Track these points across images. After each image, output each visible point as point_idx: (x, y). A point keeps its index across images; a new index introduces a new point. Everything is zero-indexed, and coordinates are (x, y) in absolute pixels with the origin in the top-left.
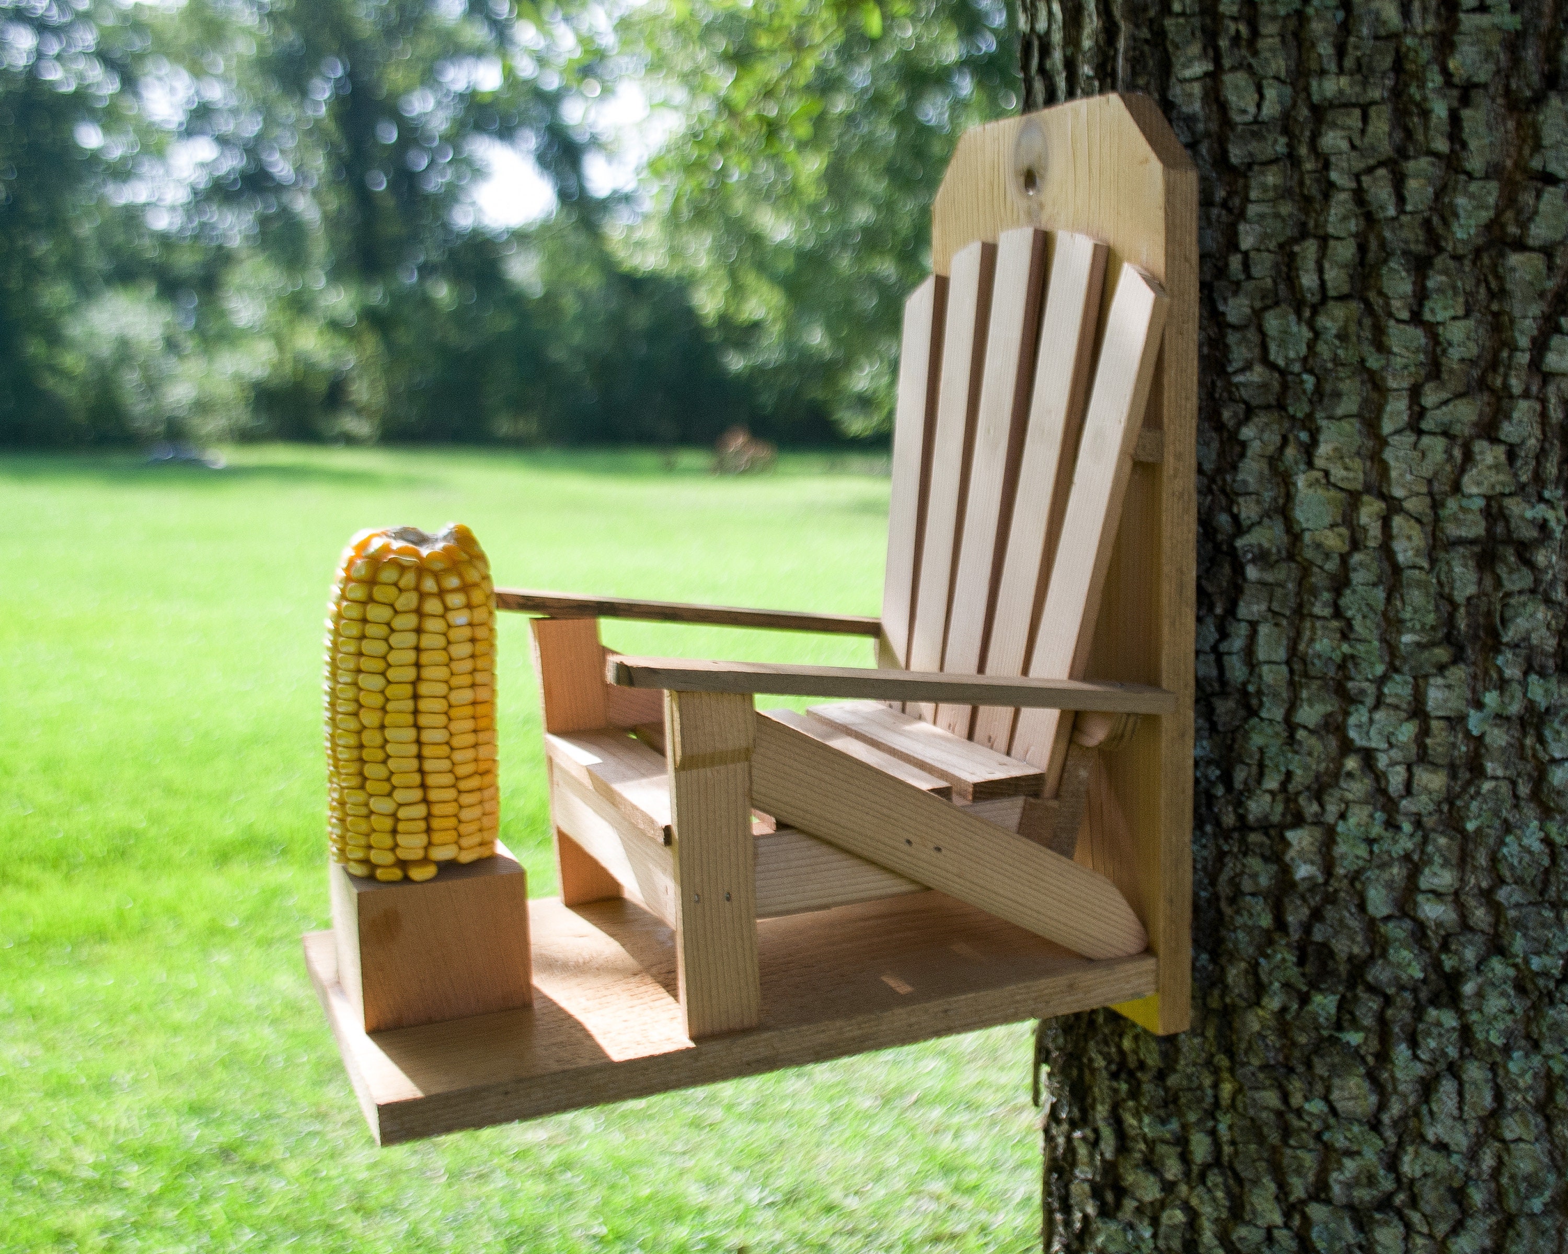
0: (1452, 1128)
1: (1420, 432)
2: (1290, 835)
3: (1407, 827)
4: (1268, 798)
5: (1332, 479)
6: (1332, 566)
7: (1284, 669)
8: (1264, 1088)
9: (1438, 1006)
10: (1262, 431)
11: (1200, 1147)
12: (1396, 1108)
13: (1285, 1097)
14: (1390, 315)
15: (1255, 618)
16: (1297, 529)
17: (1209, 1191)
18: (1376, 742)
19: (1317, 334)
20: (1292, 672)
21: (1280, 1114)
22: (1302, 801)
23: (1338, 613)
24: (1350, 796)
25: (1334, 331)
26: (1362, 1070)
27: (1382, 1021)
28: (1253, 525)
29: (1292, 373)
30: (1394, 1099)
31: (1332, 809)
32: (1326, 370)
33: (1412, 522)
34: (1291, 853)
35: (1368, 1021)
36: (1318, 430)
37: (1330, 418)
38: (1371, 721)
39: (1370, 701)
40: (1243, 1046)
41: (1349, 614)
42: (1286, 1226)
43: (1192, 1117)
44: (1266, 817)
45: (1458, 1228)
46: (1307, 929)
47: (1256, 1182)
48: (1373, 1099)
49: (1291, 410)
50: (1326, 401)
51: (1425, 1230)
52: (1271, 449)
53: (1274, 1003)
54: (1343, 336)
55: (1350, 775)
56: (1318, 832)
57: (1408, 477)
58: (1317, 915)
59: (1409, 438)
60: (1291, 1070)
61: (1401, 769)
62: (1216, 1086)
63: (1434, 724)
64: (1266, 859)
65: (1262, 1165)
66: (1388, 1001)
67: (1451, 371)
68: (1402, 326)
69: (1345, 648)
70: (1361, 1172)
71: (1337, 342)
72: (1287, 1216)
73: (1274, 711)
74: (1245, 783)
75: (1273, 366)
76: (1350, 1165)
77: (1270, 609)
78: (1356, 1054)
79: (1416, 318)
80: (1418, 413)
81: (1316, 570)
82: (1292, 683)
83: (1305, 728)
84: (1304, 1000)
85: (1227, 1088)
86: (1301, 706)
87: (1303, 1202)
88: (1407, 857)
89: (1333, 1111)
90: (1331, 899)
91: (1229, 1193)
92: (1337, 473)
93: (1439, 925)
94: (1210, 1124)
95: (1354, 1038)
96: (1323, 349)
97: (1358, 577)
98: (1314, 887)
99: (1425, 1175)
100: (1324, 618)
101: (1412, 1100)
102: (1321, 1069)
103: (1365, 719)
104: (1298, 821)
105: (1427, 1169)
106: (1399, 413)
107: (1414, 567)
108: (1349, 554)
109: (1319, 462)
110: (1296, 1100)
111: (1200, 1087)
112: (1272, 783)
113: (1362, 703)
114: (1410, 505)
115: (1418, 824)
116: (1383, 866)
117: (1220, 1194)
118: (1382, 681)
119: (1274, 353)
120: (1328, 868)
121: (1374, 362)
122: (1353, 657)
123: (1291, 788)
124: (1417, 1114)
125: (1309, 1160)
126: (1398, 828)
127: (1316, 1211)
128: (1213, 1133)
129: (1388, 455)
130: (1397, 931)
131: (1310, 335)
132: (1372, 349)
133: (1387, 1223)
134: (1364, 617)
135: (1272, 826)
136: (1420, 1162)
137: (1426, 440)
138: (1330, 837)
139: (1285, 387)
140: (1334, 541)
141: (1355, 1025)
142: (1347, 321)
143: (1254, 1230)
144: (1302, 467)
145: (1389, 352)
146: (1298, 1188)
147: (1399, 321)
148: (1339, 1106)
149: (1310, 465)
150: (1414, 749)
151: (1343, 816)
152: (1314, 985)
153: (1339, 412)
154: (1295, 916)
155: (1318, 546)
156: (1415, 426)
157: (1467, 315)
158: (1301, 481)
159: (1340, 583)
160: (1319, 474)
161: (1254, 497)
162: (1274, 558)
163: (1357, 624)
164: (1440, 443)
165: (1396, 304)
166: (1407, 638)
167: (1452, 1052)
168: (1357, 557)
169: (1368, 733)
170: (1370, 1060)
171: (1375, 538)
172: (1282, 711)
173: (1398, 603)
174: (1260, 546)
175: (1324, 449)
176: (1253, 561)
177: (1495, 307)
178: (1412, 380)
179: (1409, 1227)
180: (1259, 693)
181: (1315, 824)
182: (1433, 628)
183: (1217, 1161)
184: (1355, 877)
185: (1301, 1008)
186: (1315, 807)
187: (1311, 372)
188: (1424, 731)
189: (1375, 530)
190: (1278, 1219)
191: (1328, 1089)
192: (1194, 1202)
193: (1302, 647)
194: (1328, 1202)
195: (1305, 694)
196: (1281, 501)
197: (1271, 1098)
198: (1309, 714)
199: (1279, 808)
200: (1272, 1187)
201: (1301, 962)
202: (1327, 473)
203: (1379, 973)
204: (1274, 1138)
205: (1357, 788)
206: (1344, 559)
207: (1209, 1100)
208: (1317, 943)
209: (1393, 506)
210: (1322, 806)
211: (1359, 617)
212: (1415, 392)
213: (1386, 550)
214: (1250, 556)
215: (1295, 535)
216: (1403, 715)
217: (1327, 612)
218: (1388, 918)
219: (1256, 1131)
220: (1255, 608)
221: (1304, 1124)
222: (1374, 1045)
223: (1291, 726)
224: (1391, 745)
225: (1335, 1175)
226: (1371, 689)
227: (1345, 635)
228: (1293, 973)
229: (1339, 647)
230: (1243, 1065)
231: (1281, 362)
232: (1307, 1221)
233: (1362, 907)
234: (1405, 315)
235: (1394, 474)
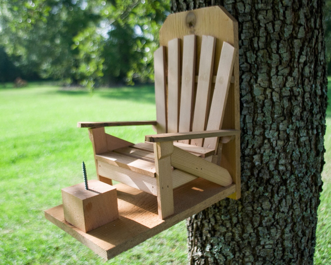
0: (285, 208)
1: (278, 75)
2: (254, 157)
3: (276, 152)
4: (249, 150)
5: (261, 85)
6: (261, 103)
7: (252, 124)
8: (249, 207)
9: (282, 186)
10: (246, 76)
11: (235, 220)
12: (274, 206)
13: (253, 208)
14: (272, 52)
15: (245, 114)
16: (254, 96)
17: (237, 228)
18: (270, 137)
19: (257, 56)
20: (253, 124)
21: (252, 211)
22: (256, 150)
23: (262, 112)
24: (266, 148)
25: (261, 56)
26: (268, 200)
27: (272, 190)
28: (245, 95)
29: (252, 64)
30: (274, 204)
31: (262, 151)
32: (259, 64)
33: (276, 93)
34: (254, 160)
35: (270, 191)
36: (258, 76)
37: (260, 73)
38: (269, 132)
39: (269, 129)
40: (244, 199)
41: (265, 112)
42: (254, 232)
43: (233, 214)
44: (249, 153)
45: (286, 227)
46: (258, 174)
47: (247, 225)
48: (270, 205)
49: (252, 72)
50: (259, 70)
51: (280, 228)
52: (248, 80)
53: (251, 190)
54: (263, 57)
55: (265, 144)
56: (260, 155)
57: (275, 84)
58: (260, 172)
59: (276, 76)
60: (254, 202)
61: (275, 141)
62: (238, 207)
63: (281, 132)
64: (249, 162)
65: (249, 222)
66: (273, 186)
67: (284, 63)
68: (275, 54)
69: (264, 119)
70: (268, 219)
71: (262, 58)
72: (254, 230)
73: (250, 132)
74: (244, 147)
75: (248, 63)
76: (266, 218)
77: (248, 112)
78: (267, 198)
79: (277, 53)
80: (278, 72)
81: (258, 104)
82: (253, 127)
83: (257, 135)
84: (257, 188)
85: (240, 208)
86: (255, 131)
87: (257, 227)
88: (276, 158)
89: (263, 209)
90: (263, 168)
91: (241, 228)
92: (262, 84)
93: (282, 170)
94: (237, 215)
95: (266, 194)
96: (259, 59)
97: (266, 105)
98: (259, 166)
99: (280, 218)
100: (260, 113)
101: (277, 204)
102: (260, 201)
103: (268, 132)
104: (255, 153)
105: (280, 217)
106: (274, 72)
107: (277, 102)
108: (264, 100)
109: (258, 82)
110: (255, 208)
111: (235, 208)
112: (250, 147)
113: (267, 129)
114: (276, 90)
115: (278, 151)
116: (272, 160)
117: (239, 228)
118: (271, 125)
119: (249, 61)
120: (262, 162)
121: (269, 62)
122: (265, 120)
123: (254, 147)
124: (278, 206)
125: (258, 219)
126: (275, 153)
127: (260, 229)
128: (237, 217)
129: (272, 80)
130: (275, 173)
131: (256, 57)
132: (269, 59)
133: (273, 228)
134: (268, 112)
135: (250, 155)
136: (279, 216)
137: (279, 77)
138: (262, 156)
139: (251, 67)
140: (261, 98)
141: (267, 191)
142: (263, 53)
143: (247, 234)
144: (255, 83)
145: (272, 60)
146: (256, 224)
147: (274, 53)
148: (264, 208)
149: (256, 83)
150: (277, 137)
151: (264, 152)
152: (260, 185)
153: (262, 72)
154: (256, 172)
155: (258, 99)
156: (277, 74)
157: (287, 52)
158: (255, 86)
159: (263, 106)
160: (259, 85)
161: (245, 90)
162: (249, 102)
163: (266, 114)
164: (282, 77)
165: (273, 50)
166: (276, 116)
167: (284, 194)
168: (266, 101)
169: (269, 135)
170: (270, 198)
171: (269, 97)
172: (252, 132)
173: (274, 109)
174: (246, 100)
175: (259, 79)
176: (245, 103)
177: (291, 50)
178: (276, 65)
179: (277, 228)
180: (247, 129)
181: (259, 154)
182: (281, 113)
183: (238, 222)
184: (267, 163)
185: (257, 190)
186: (259, 151)
187: (256, 64)
188: (279, 134)
189: (269, 95)
190: (252, 231)
191: (261, 205)
192: (233, 231)
193: (255, 119)
194: (262, 226)
195: (256, 128)
196: (250, 90)
197: (250, 208)
198: (257, 132)
199: (252, 151)
200: (251, 225)
201: (257, 181)
202: (260, 84)
203: (272, 181)
204: (251, 216)
205: (267, 146)
206: (263, 101)
207: (236, 210)
208: (260, 177)
209: (273, 90)
210: (260, 150)
211: (267, 113)
212: (277, 68)
213: (272, 99)
214: (244, 102)
215: (253, 97)
216: (275, 131)
217: (260, 112)
218: (273, 171)
219: (247, 215)
220: (245, 112)
221: (257, 212)
222: (270, 195)
223: (253, 135)
224: (273, 137)
225: (263, 221)
226: (269, 126)
227: (264, 116)
228: (255, 183)
229: (263, 119)
230: (245, 203)
231: (250, 62)
232: (258, 231)
233: (268, 168)
234: (275, 52)
235: (273, 84)
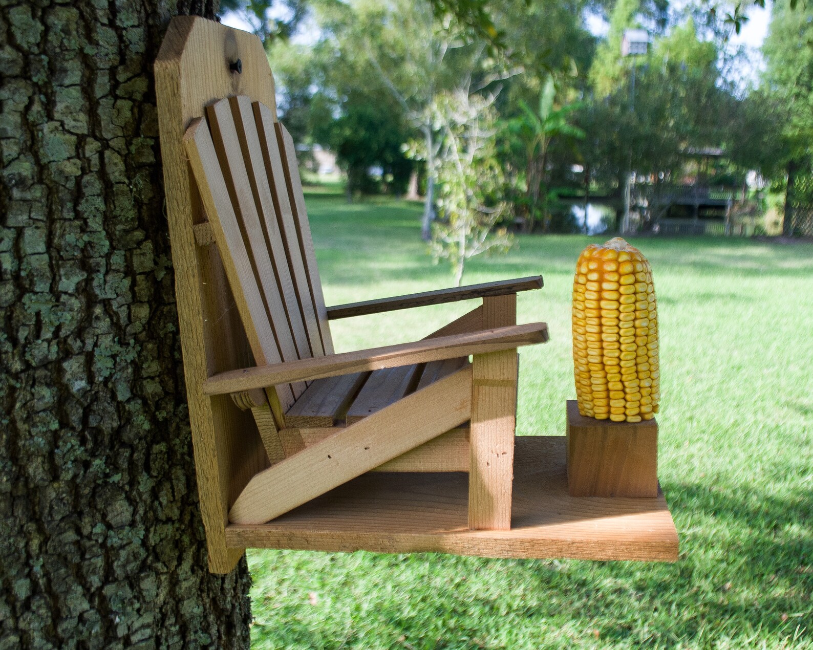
0: (172, 507)
1: (116, 98)
2: (65, 365)
3: (132, 341)
4: (45, 345)
5: (66, 127)
6: (71, 185)
7: (46, 257)
8: (65, 531)
9: (158, 443)
10: (14, 94)
11: (22, 589)
12: (141, 511)
13: (78, 531)
14: (96, 20)
15: (21, 225)
16: (44, 161)
17: (34, 612)
18: (110, 295)
19: (47, 29)
20: (51, 258)
21: (77, 543)
22: (70, 341)
23: (78, 215)
24: (98, 331)
25: (60, 27)
26: (124, 495)
27: (131, 462)
28: (13, 160)
29: (33, 54)
30: (140, 504)
31: (89, 342)
32: (55, 53)
33: (116, 154)
34: (68, 376)
35: (125, 466)
36: (53, 93)
37: (61, 85)
38: (105, 282)
39: (103, 270)
40: (46, 511)
41: (86, 215)
42: (92, 608)
43: (13, 572)
44: (46, 357)
45: (180, 560)
46: (84, 420)
47: (68, 591)
48: (131, 509)
49: (35, 79)
50: (57, 75)
51: (165, 570)
52: (21, 107)
53: (67, 476)
54: (66, 31)
55: (97, 318)
56: (82, 359)
57: (111, 126)
58: (87, 411)
59: (110, 101)
60: (80, 514)
61: (124, 308)
62: (27, 544)
63: (138, 277)
64: (48, 385)
65: (70, 579)
66: (133, 449)
67: (132, 60)
68: (104, 28)
69: (86, 238)
70: (129, 554)
71: (63, 35)
72: (91, 601)
73: (42, 286)
74: (26, 338)
75: (18, 48)
76: (123, 553)
77: (30, 218)
78: (118, 488)
79: (112, 24)
80: (115, 85)
81: (61, 188)
82: (51, 266)
83: (66, 293)
84: (87, 465)
85: (35, 544)
86: (60, 279)
87: (101, 588)
88: (133, 362)
89: (109, 526)
90: (95, 398)
91: (49, 608)
92: (69, 123)
93: (155, 395)
94: (27, 570)
95: (116, 478)
96: (53, 39)
97: (87, 191)
98: (85, 393)
99: (161, 540)
100: (70, 220)
101: (148, 502)
102: (100, 506)
103: (102, 281)
104: (67, 354)
105: (163, 536)
106: (105, 84)
107: (119, 183)
108: (81, 176)
109: (57, 116)
110: (86, 531)
111: (17, 550)
112: (47, 334)
113: (98, 271)
114: (115, 143)
115: (136, 339)
116: (123, 369)
117: (43, 611)
118: (108, 256)
119: (19, 39)
120: (91, 380)
121: (89, 50)
122: (90, 243)
123: (63, 333)
124: (151, 507)
125: (99, 562)
126: (128, 344)
127: (109, 590)
128: (29, 575)
129: (100, 111)
130: (135, 406)
131: (43, 28)
132: (86, 41)
133: (148, 576)
134: (95, 216)
135: (50, 362)
136: (157, 535)
137: (119, 102)
138: (90, 358)
139: (27, 64)
140: (72, 169)
141: (117, 469)
142: (68, 20)
143: (71, 621)
144: (46, 119)
145: (97, 44)
146: (95, 581)
147: (103, 25)
148: (113, 522)
149: (50, 118)
150: (130, 296)
151: (96, 345)
152: (93, 455)
153: (67, 82)
154: (75, 417)
155: (61, 172)
156: (113, 93)
157: (138, 26)
158: (47, 127)
159: (78, 195)
160: (57, 124)
161: (12, 140)
162: (30, 182)
163: (90, 222)
164: (128, 104)
165: (100, 13)
166: (120, 227)
167: (167, 466)
168: (86, 178)
169: (104, 289)
170: (127, 488)
171: (96, 165)
172: (48, 285)
173: (112, 206)
174: (19, 174)
175: (60, 107)
176: (16, 185)
177: (151, 22)
178: (111, 64)
179: (158, 574)
180: (30, 276)
181: (78, 354)
182: (132, 219)
183: (35, 590)
184: (106, 380)
185: (85, 472)
186: (79, 343)
187: (44, 52)
188: (134, 284)
189: (95, 159)
190: (86, 606)
191: (104, 516)
192: (22, 625)
193: (56, 241)
194: (116, 580)
195: (62, 272)
196: (29, 143)
197: (71, 536)
198: (68, 284)
199: (54, 348)
200: (80, 589)
201: (83, 442)
202: (62, 124)
203: (128, 435)
204: (76, 559)
205: (104, 325)
206: (78, 180)
207: (24, 556)
208: (93, 428)
209: (106, 144)
210: (83, 342)
211: (91, 217)
212: (113, 71)
213: (102, 174)
214: (14, 182)
215: (42, 168)
216: (122, 275)
217: (71, 215)
218: (128, 401)
219: (64, 560)
220: (20, 218)
221: (93, 542)
222: (127, 478)
223: (55, 293)
224: (118, 295)
225: (116, 564)
226: (103, 262)
227: (84, 229)
228: (80, 451)
229: (81, 237)
230: (49, 522)
231: (25, 46)
232: (103, 599)
233: (114, 396)
234: (106, 21)
235: (103, 123)
